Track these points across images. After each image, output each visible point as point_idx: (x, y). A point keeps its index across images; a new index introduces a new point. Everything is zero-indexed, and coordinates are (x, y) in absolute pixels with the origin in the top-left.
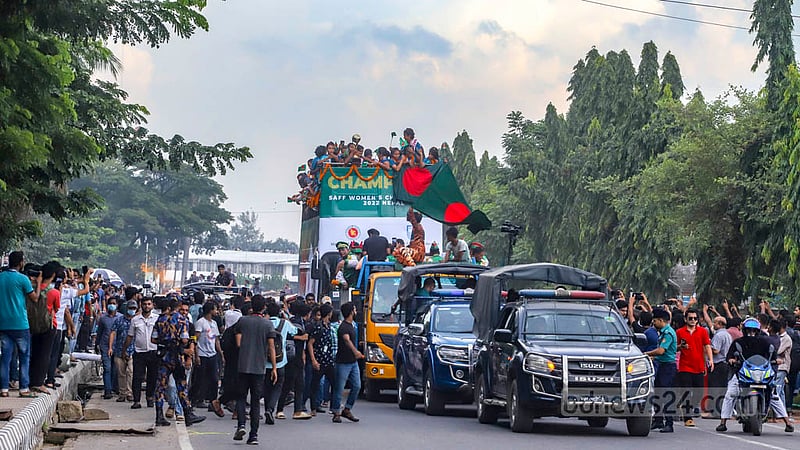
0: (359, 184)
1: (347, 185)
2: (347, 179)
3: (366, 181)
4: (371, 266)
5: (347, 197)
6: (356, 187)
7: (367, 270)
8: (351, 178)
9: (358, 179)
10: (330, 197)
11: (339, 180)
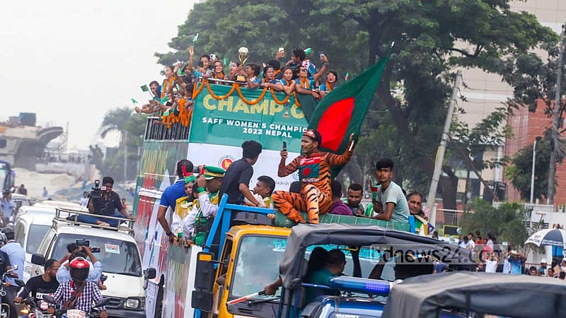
0: (241, 106)
1: (225, 107)
2: (226, 99)
3: (249, 104)
4: (234, 212)
5: (225, 122)
6: (237, 109)
7: (228, 216)
8: (231, 98)
9: (240, 101)
10: (204, 119)
11: (218, 99)
